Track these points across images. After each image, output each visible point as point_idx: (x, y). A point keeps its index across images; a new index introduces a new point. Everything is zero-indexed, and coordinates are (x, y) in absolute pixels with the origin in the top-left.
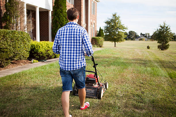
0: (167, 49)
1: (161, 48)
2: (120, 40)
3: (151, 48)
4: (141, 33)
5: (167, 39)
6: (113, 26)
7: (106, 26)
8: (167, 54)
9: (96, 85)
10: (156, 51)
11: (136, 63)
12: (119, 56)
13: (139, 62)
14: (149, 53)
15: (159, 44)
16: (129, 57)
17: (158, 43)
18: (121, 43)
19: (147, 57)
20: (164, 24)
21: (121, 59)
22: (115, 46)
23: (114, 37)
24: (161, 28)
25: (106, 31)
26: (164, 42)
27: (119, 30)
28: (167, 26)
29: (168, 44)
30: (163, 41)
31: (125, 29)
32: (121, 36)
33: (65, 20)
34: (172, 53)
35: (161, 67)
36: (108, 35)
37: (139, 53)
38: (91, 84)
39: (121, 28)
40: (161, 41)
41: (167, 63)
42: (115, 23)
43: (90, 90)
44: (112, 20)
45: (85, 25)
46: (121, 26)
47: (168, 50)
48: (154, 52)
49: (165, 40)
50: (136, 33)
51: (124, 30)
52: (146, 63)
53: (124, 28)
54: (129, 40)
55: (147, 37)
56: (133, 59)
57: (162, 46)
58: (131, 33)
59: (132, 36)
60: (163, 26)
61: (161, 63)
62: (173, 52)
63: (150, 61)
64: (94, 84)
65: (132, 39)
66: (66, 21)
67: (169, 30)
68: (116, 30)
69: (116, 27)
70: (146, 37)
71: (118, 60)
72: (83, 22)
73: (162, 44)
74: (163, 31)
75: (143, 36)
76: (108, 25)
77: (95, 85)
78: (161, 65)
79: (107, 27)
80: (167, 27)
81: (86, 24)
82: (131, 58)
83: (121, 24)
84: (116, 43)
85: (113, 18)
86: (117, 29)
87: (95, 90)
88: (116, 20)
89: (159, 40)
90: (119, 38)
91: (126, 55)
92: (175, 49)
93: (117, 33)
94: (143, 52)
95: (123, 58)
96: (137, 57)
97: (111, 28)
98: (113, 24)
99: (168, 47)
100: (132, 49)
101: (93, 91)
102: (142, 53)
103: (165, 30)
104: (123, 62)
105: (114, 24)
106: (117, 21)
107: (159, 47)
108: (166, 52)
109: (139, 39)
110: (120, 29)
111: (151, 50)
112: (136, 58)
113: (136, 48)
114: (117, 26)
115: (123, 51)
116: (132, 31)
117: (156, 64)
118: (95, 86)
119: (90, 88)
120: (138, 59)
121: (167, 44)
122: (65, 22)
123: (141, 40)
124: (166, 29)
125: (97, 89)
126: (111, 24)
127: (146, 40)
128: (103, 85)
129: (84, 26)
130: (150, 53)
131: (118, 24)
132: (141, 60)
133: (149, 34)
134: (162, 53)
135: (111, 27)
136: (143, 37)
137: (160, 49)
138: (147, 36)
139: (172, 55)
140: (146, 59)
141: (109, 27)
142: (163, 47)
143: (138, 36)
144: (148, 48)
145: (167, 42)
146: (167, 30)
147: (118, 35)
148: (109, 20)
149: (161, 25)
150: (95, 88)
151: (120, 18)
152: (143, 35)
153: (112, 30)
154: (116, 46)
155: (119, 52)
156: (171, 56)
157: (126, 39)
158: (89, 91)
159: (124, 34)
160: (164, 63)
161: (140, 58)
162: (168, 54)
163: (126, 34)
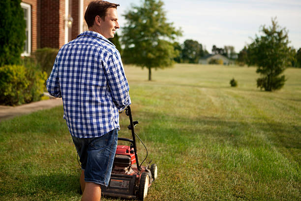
0: (280, 89)
1: (264, 86)
2: (162, 64)
3: (239, 83)
4: (214, 47)
5: (281, 63)
6: (145, 28)
7: (127, 26)
8: (284, 104)
9: (131, 170)
10: (253, 92)
11: (207, 132)
12: (160, 110)
13: (215, 127)
14: (238, 101)
15: (259, 76)
16: (187, 112)
17: (258, 71)
18: (166, 70)
19: (236, 112)
20: (272, 26)
21: (166, 119)
22: (150, 79)
23: (147, 54)
24: (264, 35)
25: (126, 38)
26: (272, 70)
27: (161, 38)
28: (281, 31)
29: (283, 77)
30: (270, 67)
31: (174, 36)
32: (165, 52)
33: (9, 5)
34: (294, 100)
35: (277, 146)
36: (132, 48)
37: (213, 99)
38: (120, 168)
39: (165, 31)
40: (265, 68)
41: (289, 132)
42: (150, 18)
43: (118, 181)
44: (142, 11)
45: (69, 21)
46: (165, 28)
47: (282, 90)
48: (250, 97)
49: (276, 65)
50: (201, 45)
51: (173, 38)
52: (236, 134)
53: (173, 33)
54: (184, 62)
55: (229, 56)
56: (199, 120)
57: (266, 81)
58: (190, 44)
59: (191, 53)
60: (269, 30)
61: (275, 130)
62: (296, 97)
63: (245, 125)
64: (126, 168)
65: (192, 61)
66: (12, 6)
67: (285, 41)
68: (154, 37)
69: (152, 30)
70: (225, 55)
71: (159, 124)
72: (64, 13)
73: (269, 76)
74: (269, 42)
75: (219, 52)
76: (132, 23)
77: (129, 169)
78: (275, 141)
79: (130, 28)
80: (280, 34)
81: (72, 19)
82: (193, 115)
83: (167, 22)
84: (153, 70)
85: (145, 4)
86: (155, 34)
87: (130, 181)
88: (153, 12)
89: (260, 65)
90: (160, 57)
91: (180, 106)
92: (298, 89)
93: (156, 43)
94: (223, 97)
95: (172, 115)
96: (208, 114)
97: (141, 31)
98: (144, 22)
99: (283, 85)
100: (194, 86)
101: (125, 184)
102: (222, 99)
103: (276, 39)
104: (171, 130)
105: (148, 20)
106: (156, 13)
107: (260, 82)
108: (278, 96)
109: (209, 59)
110: (162, 34)
111: (240, 89)
112: (206, 115)
113: (202, 84)
114: (157, 27)
115: (170, 95)
116: (191, 41)
117: (262, 136)
118: (129, 173)
119: (119, 177)
120: (213, 117)
121: (280, 76)
122: (10, 9)
123: (214, 62)
124: (278, 38)
125: (134, 178)
126: (140, 20)
127: (225, 64)
128: (146, 171)
129: (66, 23)
130: (240, 100)
131: (157, 20)
132: (220, 122)
133: (232, 48)
134: (271, 98)
135: (139, 28)
136: (218, 57)
137: (263, 89)
138: (229, 52)
139: (296, 106)
140: (232, 117)
141: (135, 28)
142: (271, 83)
143: (206, 52)
144: (233, 84)
145: (279, 71)
146: (280, 39)
147: (158, 49)
148: (136, 11)
149: (266, 28)
150: (129, 177)
151: (163, 7)
152: (219, 50)
153: (143, 36)
154: (153, 77)
155: (162, 98)
156: (295, 109)
157: (177, 60)
158: (116, 184)
159: (172, 48)
160: (282, 131)
161: (218, 115)
162: (284, 102)
163: (177, 47)
